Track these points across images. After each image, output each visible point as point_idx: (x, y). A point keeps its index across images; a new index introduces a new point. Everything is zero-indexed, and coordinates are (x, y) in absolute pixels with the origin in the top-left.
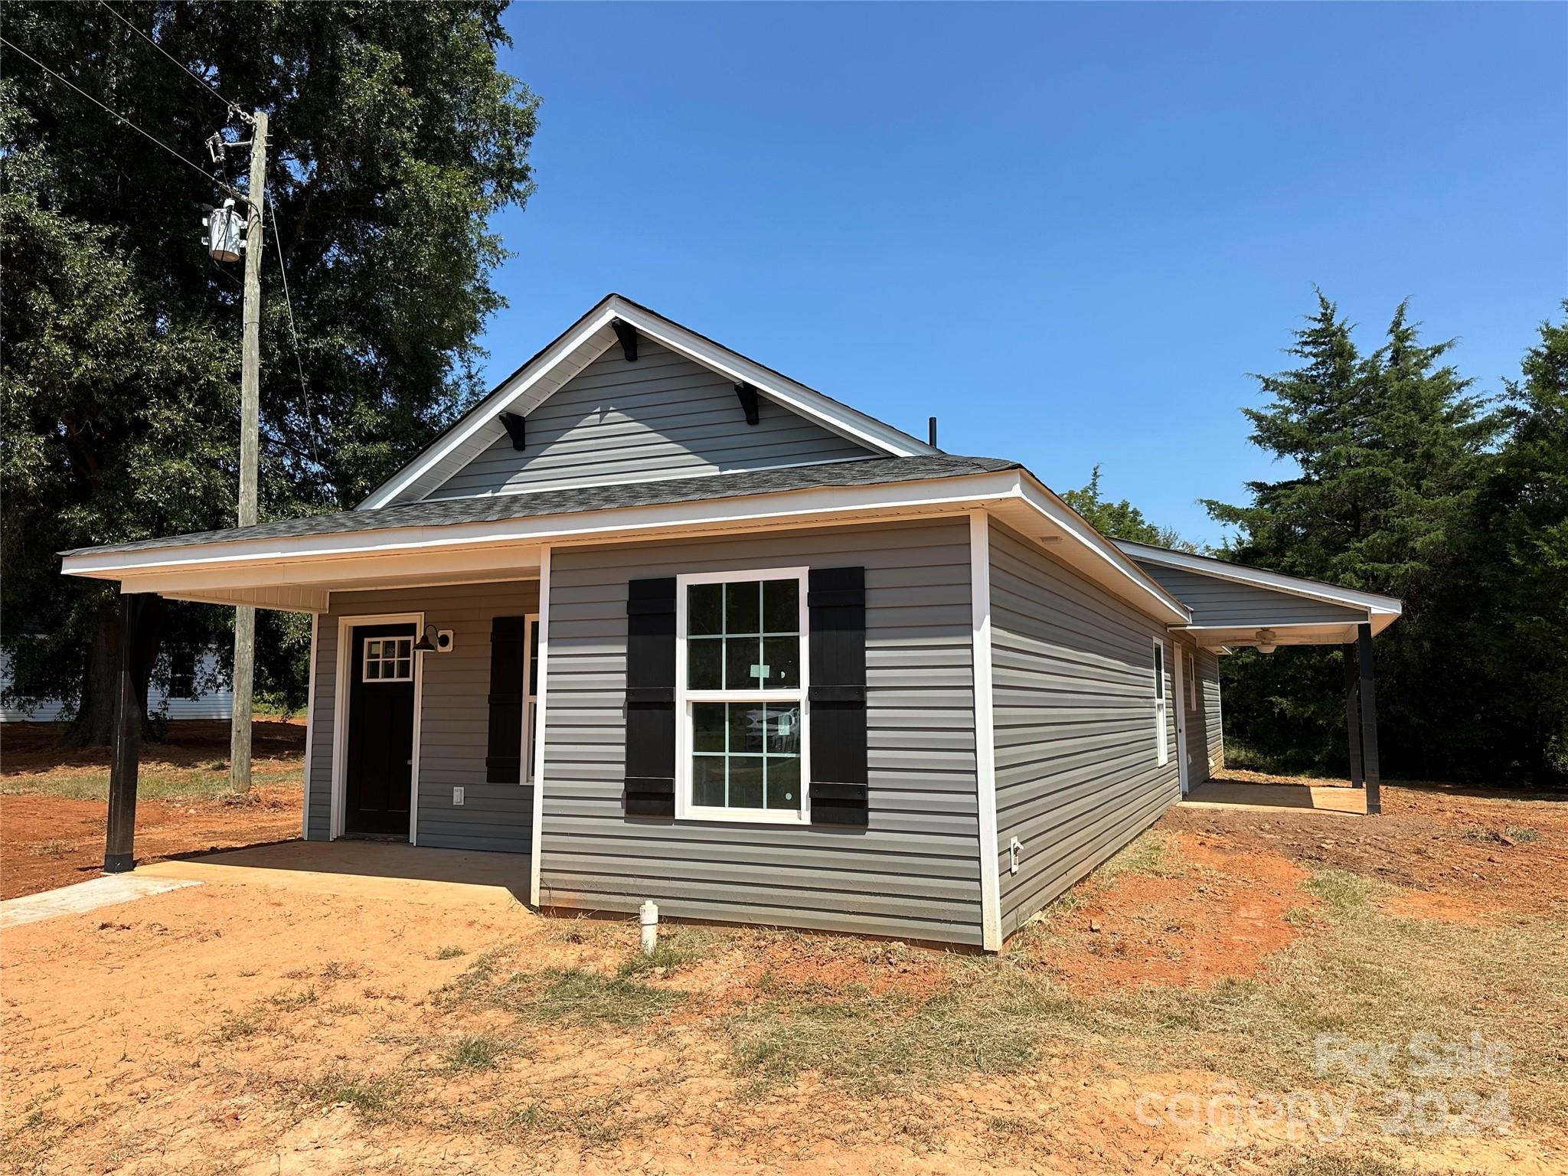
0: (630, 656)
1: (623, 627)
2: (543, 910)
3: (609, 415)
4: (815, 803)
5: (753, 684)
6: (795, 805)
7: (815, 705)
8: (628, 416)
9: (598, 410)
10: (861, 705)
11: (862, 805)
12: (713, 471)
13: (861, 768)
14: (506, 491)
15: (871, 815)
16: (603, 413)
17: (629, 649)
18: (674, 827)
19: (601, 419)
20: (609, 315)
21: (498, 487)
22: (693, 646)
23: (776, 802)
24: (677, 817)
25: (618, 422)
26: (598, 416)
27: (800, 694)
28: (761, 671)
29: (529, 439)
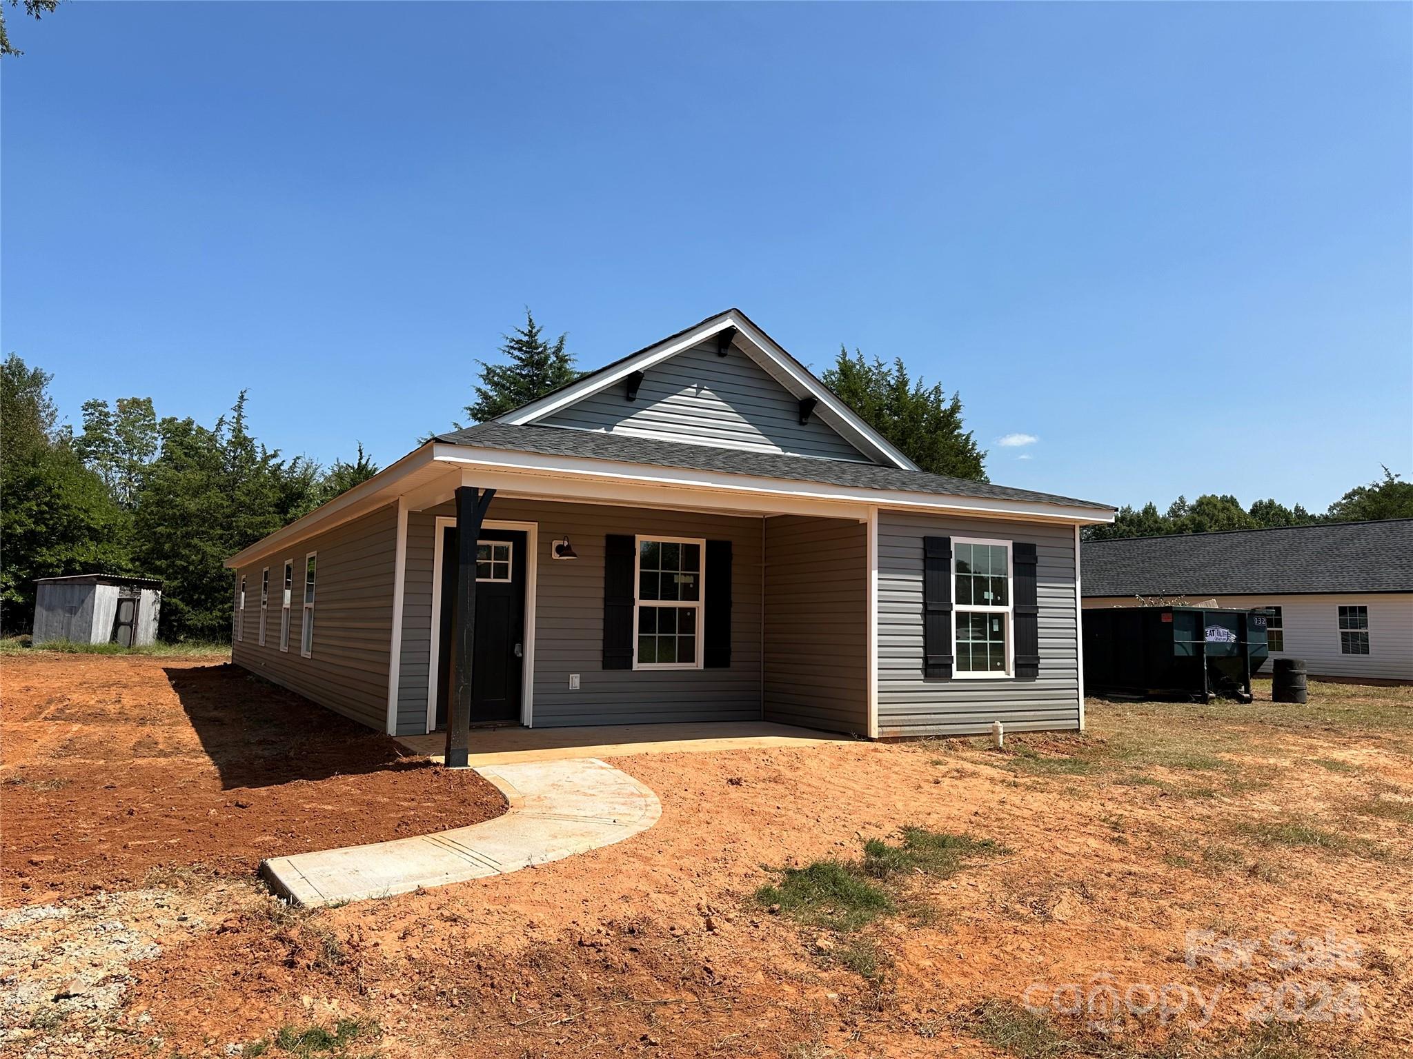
0: (924, 582)
1: (920, 565)
2: (880, 740)
3: (703, 392)
4: (1017, 666)
5: (986, 603)
6: (1002, 668)
7: (1016, 615)
8: (718, 396)
9: (695, 386)
10: (1035, 616)
11: (1035, 667)
12: (777, 451)
13: (1035, 647)
14: (618, 431)
15: (1040, 671)
16: (699, 389)
17: (924, 577)
18: (950, 683)
19: (697, 393)
20: (728, 323)
21: (610, 427)
22: (958, 577)
23: (994, 668)
24: (953, 678)
25: (707, 399)
26: (694, 390)
27: (1008, 609)
28: (989, 595)
29: (639, 393)
